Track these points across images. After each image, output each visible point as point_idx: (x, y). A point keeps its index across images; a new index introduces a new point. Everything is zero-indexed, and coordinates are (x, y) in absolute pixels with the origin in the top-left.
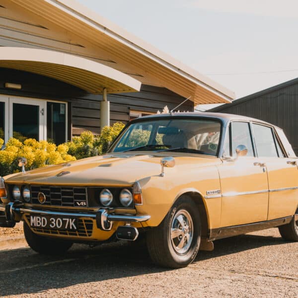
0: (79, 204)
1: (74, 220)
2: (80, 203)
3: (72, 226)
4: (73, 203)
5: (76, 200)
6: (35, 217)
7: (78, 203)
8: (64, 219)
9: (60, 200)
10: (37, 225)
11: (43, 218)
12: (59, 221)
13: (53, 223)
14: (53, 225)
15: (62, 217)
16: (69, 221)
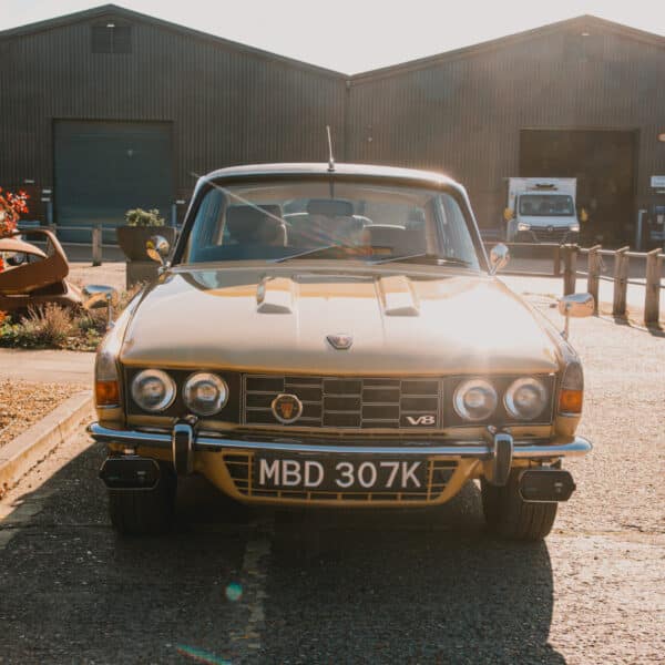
0: (413, 422)
1: (416, 465)
2: (416, 420)
3: (410, 480)
4: (397, 420)
5: (404, 412)
6: (276, 463)
7: (410, 419)
8: (383, 464)
9: (357, 412)
10: (285, 483)
11: (308, 464)
12: (367, 470)
13: (349, 474)
14: (346, 480)
15: (376, 459)
16: (401, 467)
